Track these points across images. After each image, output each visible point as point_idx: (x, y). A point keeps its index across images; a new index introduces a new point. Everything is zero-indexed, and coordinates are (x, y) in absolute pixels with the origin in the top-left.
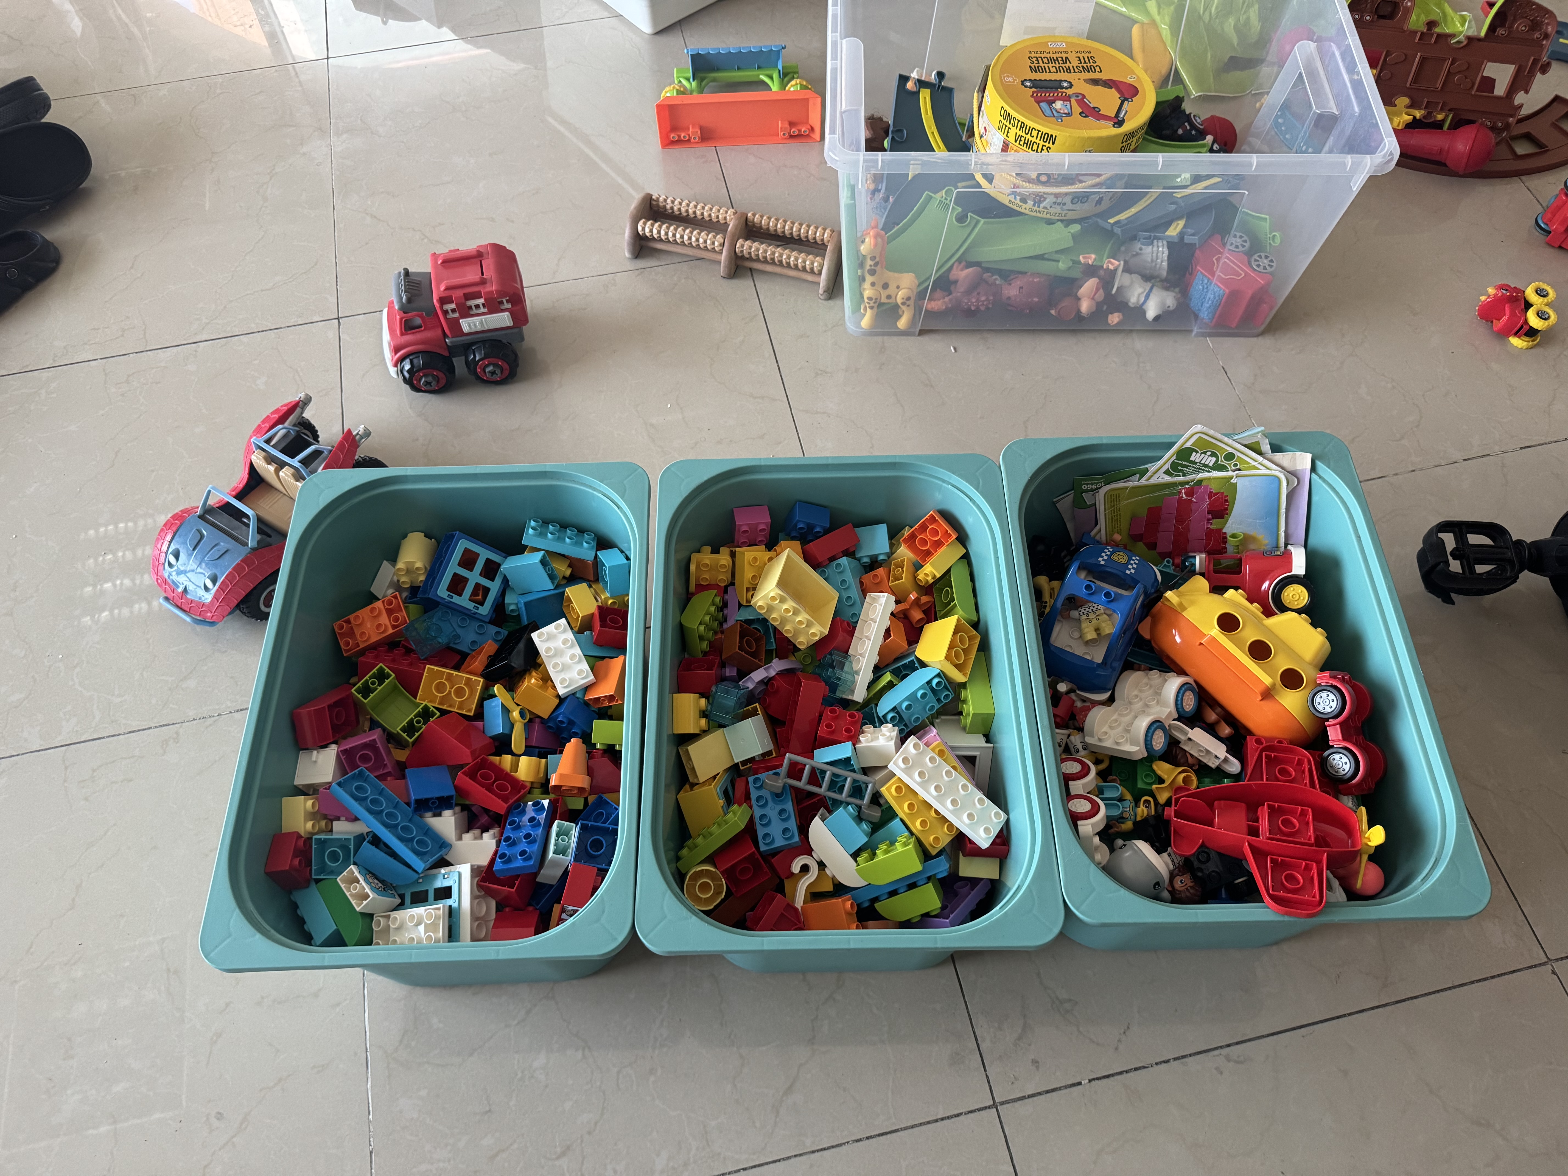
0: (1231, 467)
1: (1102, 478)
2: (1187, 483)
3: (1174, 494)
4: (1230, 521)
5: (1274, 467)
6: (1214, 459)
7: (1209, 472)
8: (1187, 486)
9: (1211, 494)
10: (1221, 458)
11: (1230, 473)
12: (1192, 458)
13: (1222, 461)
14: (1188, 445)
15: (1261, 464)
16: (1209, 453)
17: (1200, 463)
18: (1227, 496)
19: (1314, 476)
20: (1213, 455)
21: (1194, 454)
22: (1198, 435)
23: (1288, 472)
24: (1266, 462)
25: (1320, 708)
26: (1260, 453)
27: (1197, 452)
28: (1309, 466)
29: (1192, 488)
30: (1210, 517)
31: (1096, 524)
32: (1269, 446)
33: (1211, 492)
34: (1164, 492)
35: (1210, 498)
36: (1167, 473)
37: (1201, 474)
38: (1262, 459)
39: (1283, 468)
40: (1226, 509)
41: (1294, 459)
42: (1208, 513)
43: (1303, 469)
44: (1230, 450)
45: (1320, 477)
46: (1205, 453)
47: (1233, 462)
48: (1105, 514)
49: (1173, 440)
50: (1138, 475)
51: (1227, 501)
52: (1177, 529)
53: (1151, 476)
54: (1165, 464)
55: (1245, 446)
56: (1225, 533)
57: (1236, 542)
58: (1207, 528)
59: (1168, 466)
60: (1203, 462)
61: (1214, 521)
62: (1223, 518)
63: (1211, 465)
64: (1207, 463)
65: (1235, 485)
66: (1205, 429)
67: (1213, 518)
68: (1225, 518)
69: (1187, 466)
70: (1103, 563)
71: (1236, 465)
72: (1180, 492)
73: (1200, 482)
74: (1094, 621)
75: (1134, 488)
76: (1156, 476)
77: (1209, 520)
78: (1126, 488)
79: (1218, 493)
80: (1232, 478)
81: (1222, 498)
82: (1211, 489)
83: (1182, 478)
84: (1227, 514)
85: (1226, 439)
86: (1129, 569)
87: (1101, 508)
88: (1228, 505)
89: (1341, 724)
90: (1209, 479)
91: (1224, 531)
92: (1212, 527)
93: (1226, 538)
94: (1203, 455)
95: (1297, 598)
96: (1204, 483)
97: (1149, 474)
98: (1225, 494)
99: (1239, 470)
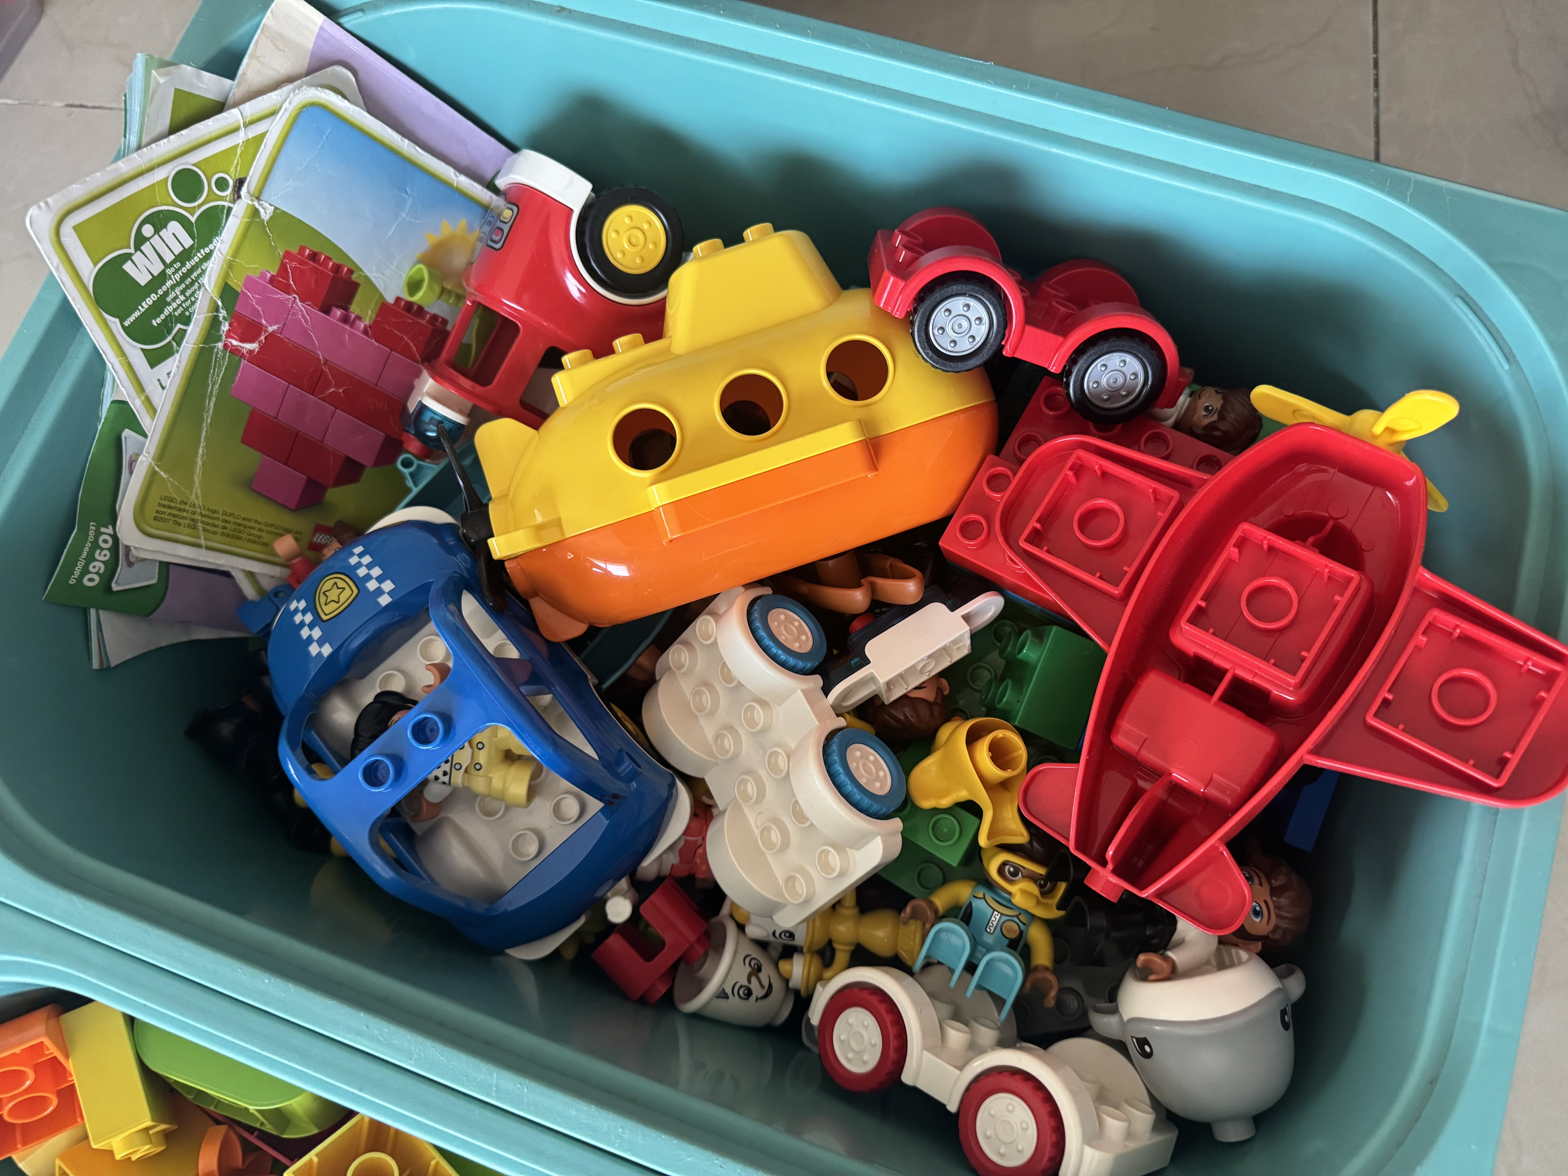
0: (222, 198)
1: (84, 531)
2: (214, 323)
3: (232, 369)
4: (373, 276)
5: (274, 97)
6: (174, 226)
7: (208, 257)
8: (225, 327)
9: (278, 282)
10: (180, 206)
11: (240, 209)
12: (143, 279)
13: (193, 211)
14: (88, 270)
15: (252, 123)
16: (147, 230)
17: (167, 266)
18: (302, 249)
19: (348, 21)
20: (159, 221)
21: (128, 267)
22: (67, 230)
23: (309, 73)
24: (252, 108)
25: (965, 347)
26: (219, 107)
27: (128, 257)
28: (319, 18)
29: (236, 319)
30: (339, 313)
31: (227, 574)
32: (206, 75)
33: (272, 280)
34: (214, 388)
35: (287, 289)
36: (154, 359)
37: (205, 280)
38: (235, 111)
39: (290, 80)
40: (337, 268)
41: (278, 40)
42: (327, 311)
43: (319, 36)
44: (167, 172)
45: (361, 9)
46: (140, 240)
47: (208, 186)
48: (208, 548)
49: (56, 302)
50: (127, 433)
51: (314, 256)
52: (333, 400)
53: (148, 402)
54: (122, 353)
55: (174, 129)
56: (398, 300)
57: (430, 287)
58: (365, 332)
59: (135, 351)
60: (169, 258)
61: (355, 308)
62: (355, 286)
63: (188, 242)
64: (178, 250)
65: (279, 215)
66: (58, 201)
67: (346, 309)
68: (359, 281)
69: (162, 303)
70: (327, 650)
71: (222, 184)
72: (235, 351)
73: (227, 292)
74: (482, 757)
75: (161, 456)
76: (152, 388)
77: (345, 319)
78: (152, 475)
79: (283, 267)
80: (255, 213)
81: (301, 262)
82: (263, 275)
83: (194, 332)
84: (351, 272)
85: (124, 167)
86: (379, 592)
87: (184, 554)
88: (328, 259)
89: (1029, 319)
90: (230, 265)
91: (390, 299)
92: (367, 321)
93: (409, 305)
94: (146, 248)
95: (640, 235)
96: (237, 284)
97: (137, 405)
98: (295, 250)
99: (240, 183)
